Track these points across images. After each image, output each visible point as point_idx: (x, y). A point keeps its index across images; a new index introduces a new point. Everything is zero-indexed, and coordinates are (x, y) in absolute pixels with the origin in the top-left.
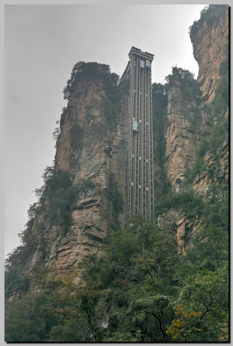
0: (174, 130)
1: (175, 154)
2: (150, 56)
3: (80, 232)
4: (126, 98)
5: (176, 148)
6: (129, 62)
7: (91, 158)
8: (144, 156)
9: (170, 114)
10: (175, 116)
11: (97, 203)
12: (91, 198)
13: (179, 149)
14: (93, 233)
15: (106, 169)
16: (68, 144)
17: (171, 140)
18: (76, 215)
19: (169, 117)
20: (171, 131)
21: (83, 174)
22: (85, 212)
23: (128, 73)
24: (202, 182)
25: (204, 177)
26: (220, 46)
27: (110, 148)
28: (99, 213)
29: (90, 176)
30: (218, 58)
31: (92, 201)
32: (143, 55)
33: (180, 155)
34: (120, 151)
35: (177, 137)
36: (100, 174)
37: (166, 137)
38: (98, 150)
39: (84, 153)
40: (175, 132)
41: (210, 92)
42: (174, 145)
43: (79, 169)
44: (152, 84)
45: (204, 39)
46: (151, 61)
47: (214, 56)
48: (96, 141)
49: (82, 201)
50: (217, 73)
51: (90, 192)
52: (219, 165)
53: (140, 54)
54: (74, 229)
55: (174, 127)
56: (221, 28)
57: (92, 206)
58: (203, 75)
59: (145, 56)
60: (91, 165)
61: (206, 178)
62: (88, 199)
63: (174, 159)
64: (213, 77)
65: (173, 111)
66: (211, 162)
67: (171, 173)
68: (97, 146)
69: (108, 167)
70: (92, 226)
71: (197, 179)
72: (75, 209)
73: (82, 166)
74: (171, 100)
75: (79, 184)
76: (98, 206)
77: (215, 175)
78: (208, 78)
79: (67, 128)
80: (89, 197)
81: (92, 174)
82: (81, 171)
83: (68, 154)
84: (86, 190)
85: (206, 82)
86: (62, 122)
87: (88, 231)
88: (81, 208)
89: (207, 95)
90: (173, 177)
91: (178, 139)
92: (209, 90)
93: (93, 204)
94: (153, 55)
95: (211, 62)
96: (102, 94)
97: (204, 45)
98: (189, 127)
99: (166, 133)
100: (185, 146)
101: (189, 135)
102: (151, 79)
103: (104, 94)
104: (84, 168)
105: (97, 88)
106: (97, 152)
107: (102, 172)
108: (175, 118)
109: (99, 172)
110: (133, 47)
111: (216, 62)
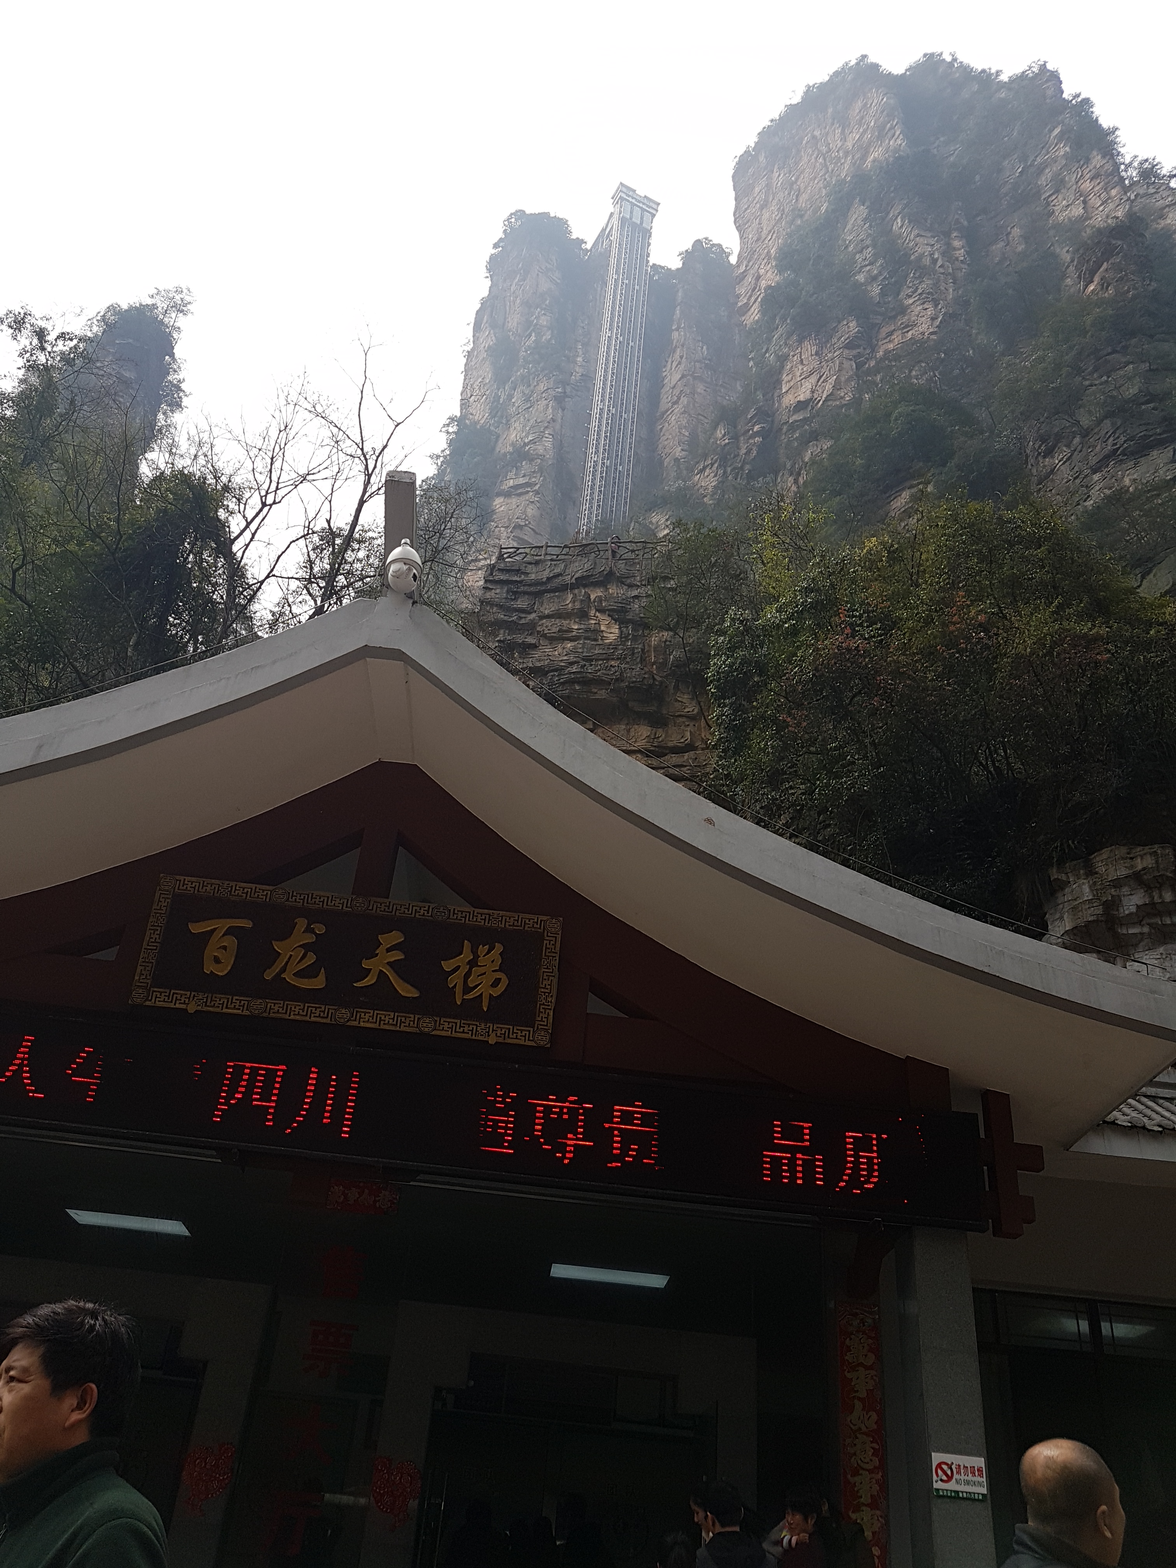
0: (680, 363)
1: (678, 409)
2: (651, 204)
3: (505, 534)
4: (599, 289)
5: (679, 398)
6: (612, 214)
7: (529, 408)
8: (621, 407)
9: (677, 329)
10: (685, 335)
11: (537, 487)
12: (526, 479)
13: (684, 400)
14: (526, 538)
15: (554, 430)
16: (487, 372)
17: (673, 383)
18: (500, 505)
19: (675, 335)
20: (674, 364)
21: (512, 436)
22: (514, 501)
23: (608, 236)
24: (708, 471)
25: (712, 464)
26: (783, 210)
27: (565, 392)
28: (538, 505)
29: (526, 441)
30: (775, 235)
31: (527, 485)
32: (639, 202)
33: (684, 412)
34: (579, 393)
35: (683, 376)
36: (544, 439)
37: (664, 374)
38: (544, 395)
40: (682, 367)
41: (753, 299)
42: (677, 392)
43: (508, 426)
44: (651, 263)
45: (757, 190)
46: (654, 216)
47: (769, 229)
48: (541, 377)
49: (511, 483)
50: (770, 265)
51: (526, 468)
52: (738, 448)
53: (633, 198)
54: (497, 527)
55: (681, 357)
56: (790, 172)
57: (528, 492)
58: (745, 263)
59: (644, 204)
60: (529, 420)
61: (716, 465)
62: (522, 481)
63: (673, 418)
64: (762, 272)
65: (683, 325)
66: (727, 441)
67: (666, 443)
68: (542, 387)
69: (558, 427)
70: (526, 525)
71: (701, 465)
72: (499, 495)
73: (513, 420)
74: (682, 302)
75: (506, 452)
76: (537, 493)
77: (729, 464)
78: (752, 272)
79: (488, 339)
81: (531, 438)
82: (511, 429)
83: (488, 392)
84: (519, 464)
85: (749, 279)
87: (517, 533)
88: (507, 494)
89: (746, 305)
90: (667, 450)
91: (685, 380)
92: (751, 296)
93: (529, 489)
94: (659, 204)
95: (763, 239)
96: (554, 278)
97: (755, 202)
98: (709, 360)
99: (665, 366)
100: (696, 396)
101: (707, 373)
102: (649, 254)
103: (559, 279)
104: (517, 424)
105: (547, 265)
106: (541, 398)
107: (547, 435)
108: (685, 339)
109: (542, 434)
110: (621, 183)
111: (770, 242)
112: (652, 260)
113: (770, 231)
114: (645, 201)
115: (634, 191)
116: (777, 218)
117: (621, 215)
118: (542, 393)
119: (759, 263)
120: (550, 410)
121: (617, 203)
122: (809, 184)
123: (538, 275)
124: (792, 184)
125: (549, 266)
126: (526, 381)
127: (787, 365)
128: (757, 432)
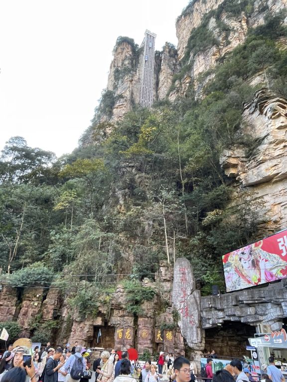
1: (163, 86)
2: (155, 35)
4: (142, 56)
6: (144, 38)
8: (149, 86)
9: (163, 66)
11: (125, 105)
13: (165, 84)
16: (113, 78)
17: (162, 79)
18: (115, 111)
21: (118, 92)
22: (119, 110)
23: (144, 44)
24: (173, 95)
27: (132, 79)
28: (125, 110)
31: (122, 105)
33: (165, 87)
36: (127, 92)
38: (127, 80)
39: (120, 82)
40: (164, 75)
42: (163, 82)
43: (117, 90)
45: (182, 26)
48: (126, 76)
49: (118, 105)
51: (122, 100)
52: (182, 88)
54: (114, 117)
55: (164, 73)
56: (191, 19)
57: (123, 107)
58: (180, 45)
60: (122, 88)
61: (175, 94)
62: (121, 104)
63: (162, 89)
66: (178, 86)
67: (161, 95)
69: (131, 89)
70: (122, 116)
71: (171, 94)
72: (114, 108)
73: (119, 88)
74: (163, 59)
75: (117, 97)
76: (125, 107)
77: (179, 92)
78: (182, 47)
79: (113, 69)
80: (121, 102)
81: (123, 92)
83: (113, 83)
84: (120, 99)
85: (181, 49)
86: (111, 67)
88: (117, 108)
89: (181, 56)
90: (161, 97)
91: (165, 79)
92: (182, 53)
95: (184, 38)
97: (182, 29)
98: (171, 73)
99: (160, 76)
100: (168, 82)
101: (171, 77)
102: (154, 48)
103: (131, 54)
108: (165, 68)
111: (186, 38)
112: (155, 50)
113: (186, 36)
114: (153, 34)
115: (150, 32)
116: (188, 32)
117: (147, 38)
119: (183, 44)
120: (128, 84)
121: (146, 35)
122: (196, 22)
123: (126, 53)
124: (191, 22)
125: (128, 50)
126: (122, 78)
127: (195, 63)
128: (188, 83)
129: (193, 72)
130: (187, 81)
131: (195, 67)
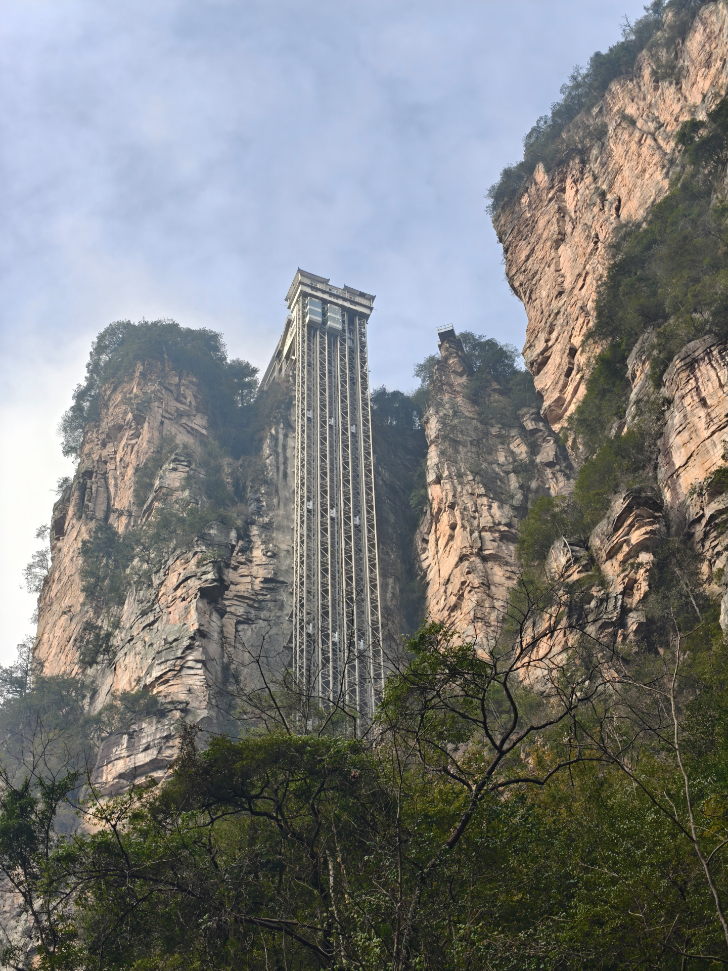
0: (451, 538)
2: (358, 299)
4: (281, 437)
5: (461, 597)
6: (289, 323)
7: (154, 622)
9: (438, 480)
10: (453, 488)
11: (176, 768)
12: (152, 754)
13: (472, 599)
15: (205, 652)
16: (76, 595)
17: (445, 574)
19: (434, 492)
20: (442, 543)
21: (124, 680)
23: (287, 357)
24: (543, 644)
25: (551, 630)
26: (597, 236)
27: (221, 580)
29: (149, 680)
31: (154, 765)
32: (337, 297)
33: (476, 619)
35: (462, 558)
36: (185, 671)
37: (426, 563)
38: (179, 592)
39: (129, 610)
40: (457, 544)
41: (570, 389)
42: (454, 587)
43: (112, 665)
44: (370, 391)
45: (541, 223)
46: (366, 317)
47: (577, 272)
48: (170, 562)
49: (120, 766)
52: (604, 583)
53: (324, 292)
55: (453, 527)
56: (595, 178)
57: (157, 781)
58: (542, 336)
59: (345, 299)
60: (151, 645)
61: (560, 631)
62: (142, 758)
64: (577, 342)
65: (446, 473)
66: (576, 577)
68: (173, 580)
69: (214, 646)
71: (526, 637)
73: (120, 654)
74: (438, 437)
77: (591, 618)
78: (558, 347)
80: (147, 749)
81: (156, 673)
82: (119, 671)
84: (135, 727)
85: (556, 359)
86: (58, 529)
88: (116, 792)
89: (559, 401)
91: (466, 564)
92: (565, 385)
93: (160, 775)
94: (372, 298)
95: (567, 291)
96: (196, 427)
97: (542, 241)
98: (505, 525)
99: (424, 550)
100: (492, 587)
101: (508, 549)
102: (366, 375)
103: (205, 428)
104: (130, 659)
105: (178, 405)
106: (174, 599)
107: (190, 664)
108: (454, 496)
109: (179, 662)
110: (299, 270)
111: (583, 290)
112: (373, 386)
113: (579, 275)
114: (347, 296)
115: (325, 282)
116: (589, 250)
117: (307, 320)
118: (176, 589)
119: (569, 328)
120: (193, 615)
121: (297, 301)
122: (635, 185)
123: (162, 423)
124: (603, 195)
125: (182, 407)
126: (145, 580)
127: (675, 418)
128: (643, 546)
129: (674, 475)
130: (636, 537)
131: (675, 441)
